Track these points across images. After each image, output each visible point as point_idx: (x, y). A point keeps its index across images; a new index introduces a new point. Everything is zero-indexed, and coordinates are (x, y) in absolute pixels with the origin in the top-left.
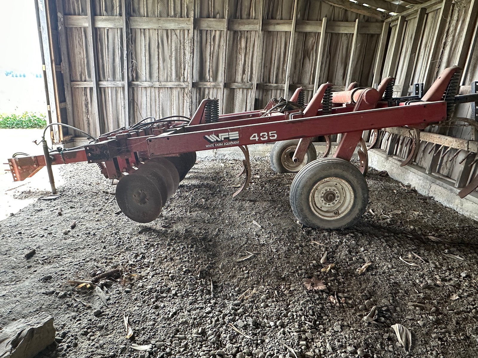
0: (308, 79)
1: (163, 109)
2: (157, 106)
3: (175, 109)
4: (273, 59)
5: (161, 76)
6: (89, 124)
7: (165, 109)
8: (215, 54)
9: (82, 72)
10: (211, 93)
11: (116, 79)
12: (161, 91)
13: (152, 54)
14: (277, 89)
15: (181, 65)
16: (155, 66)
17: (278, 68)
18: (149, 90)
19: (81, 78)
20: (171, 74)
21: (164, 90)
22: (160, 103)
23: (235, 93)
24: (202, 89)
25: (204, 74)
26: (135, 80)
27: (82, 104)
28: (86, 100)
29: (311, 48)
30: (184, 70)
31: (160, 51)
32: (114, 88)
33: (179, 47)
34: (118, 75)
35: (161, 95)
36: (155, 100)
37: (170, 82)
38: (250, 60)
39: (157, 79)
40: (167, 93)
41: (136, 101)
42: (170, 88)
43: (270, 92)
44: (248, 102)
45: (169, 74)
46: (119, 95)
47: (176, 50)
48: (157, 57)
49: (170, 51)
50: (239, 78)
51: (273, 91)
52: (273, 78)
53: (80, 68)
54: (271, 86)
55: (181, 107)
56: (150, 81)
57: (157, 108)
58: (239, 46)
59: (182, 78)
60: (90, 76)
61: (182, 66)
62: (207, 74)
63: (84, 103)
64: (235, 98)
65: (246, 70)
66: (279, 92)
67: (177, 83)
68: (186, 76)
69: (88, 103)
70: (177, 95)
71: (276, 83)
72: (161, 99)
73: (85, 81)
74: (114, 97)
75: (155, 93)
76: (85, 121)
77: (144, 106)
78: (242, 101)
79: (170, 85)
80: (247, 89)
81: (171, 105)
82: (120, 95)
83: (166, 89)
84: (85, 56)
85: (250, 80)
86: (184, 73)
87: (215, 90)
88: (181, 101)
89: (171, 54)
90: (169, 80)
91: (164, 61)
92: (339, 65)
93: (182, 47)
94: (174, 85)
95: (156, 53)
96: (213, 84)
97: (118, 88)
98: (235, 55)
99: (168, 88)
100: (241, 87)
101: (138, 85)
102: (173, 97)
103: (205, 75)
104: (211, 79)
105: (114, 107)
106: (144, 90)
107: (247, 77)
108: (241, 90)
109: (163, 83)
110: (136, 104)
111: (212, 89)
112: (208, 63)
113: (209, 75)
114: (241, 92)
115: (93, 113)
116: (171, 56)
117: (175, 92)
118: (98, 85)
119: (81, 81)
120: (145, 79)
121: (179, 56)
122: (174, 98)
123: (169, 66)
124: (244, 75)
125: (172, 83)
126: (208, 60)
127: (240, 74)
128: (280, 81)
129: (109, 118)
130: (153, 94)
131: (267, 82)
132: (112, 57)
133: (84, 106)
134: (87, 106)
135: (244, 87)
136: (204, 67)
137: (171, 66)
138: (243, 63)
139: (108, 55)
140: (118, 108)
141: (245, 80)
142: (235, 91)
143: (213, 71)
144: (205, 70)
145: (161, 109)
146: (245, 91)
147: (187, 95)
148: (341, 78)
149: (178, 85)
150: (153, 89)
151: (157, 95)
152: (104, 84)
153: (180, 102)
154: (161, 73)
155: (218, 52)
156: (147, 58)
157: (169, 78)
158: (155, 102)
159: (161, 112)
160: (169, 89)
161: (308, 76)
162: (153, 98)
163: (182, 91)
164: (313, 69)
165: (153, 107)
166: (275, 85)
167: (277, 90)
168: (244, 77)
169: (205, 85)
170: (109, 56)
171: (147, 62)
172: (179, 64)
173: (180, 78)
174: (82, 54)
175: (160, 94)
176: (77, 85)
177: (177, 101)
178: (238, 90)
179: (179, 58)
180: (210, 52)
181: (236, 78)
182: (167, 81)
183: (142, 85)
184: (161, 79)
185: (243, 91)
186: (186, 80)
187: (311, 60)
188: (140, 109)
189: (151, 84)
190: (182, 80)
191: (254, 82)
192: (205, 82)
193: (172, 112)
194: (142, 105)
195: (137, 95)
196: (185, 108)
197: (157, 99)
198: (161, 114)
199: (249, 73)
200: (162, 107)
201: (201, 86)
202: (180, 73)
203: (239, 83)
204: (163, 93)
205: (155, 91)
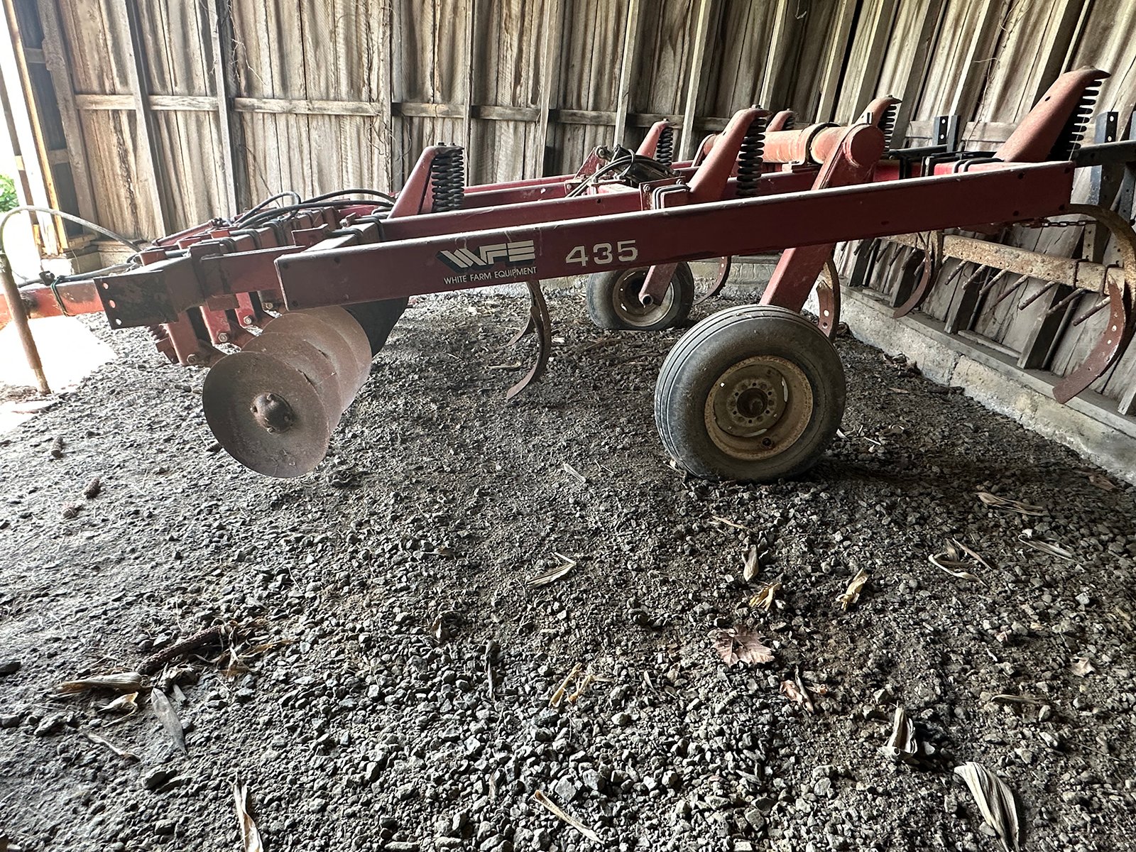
0: (671, 100)
1: (320, 171)
2: (307, 162)
3: (350, 170)
4: (589, 47)
5: (311, 85)
6: (134, 206)
7: (325, 171)
8: (446, 31)
9: (101, 67)
10: (438, 132)
11: (196, 91)
12: (314, 124)
13: (286, 27)
14: (596, 122)
15: (360, 58)
16: (296, 59)
17: (600, 73)
18: (282, 121)
19: (102, 85)
20: (337, 81)
21: (321, 122)
22: (313, 154)
23: (498, 133)
24: (416, 121)
25: (420, 82)
26: (245, 94)
27: (110, 153)
28: (121, 144)
29: (678, 23)
30: (370, 69)
31: (306, 17)
32: (193, 115)
33: (353, 9)
34: (201, 82)
35: (314, 134)
36: (301, 146)
37: (335, 100)
38: (533, 49)
39: (302, 92)
40: (328, 130)
41: (251, 149)
42: (337, 116)
43: (581, 132)
44: (528, 154)
45: (332, 79)
46: (206, 132)
47: (347, 15)
48: (297, 33)
49: (330, 18)
50: (505, 96)
51: (588, 128)
52: (588, 98)
53: (96, 57)
54: (583, 116)
55: (365, 166)
56: (285, 98)
57: (306, 168)
58: (505, 11)
59: (365, 90)
60: (125, 81)
61: (365, 60)
62: (428, 83)
63: (115, 151)
64: (497, 144)
65: (523, 74)
66: (601, 130)
67: (352, 105)
68: (374, 86)
69: (126, 151)
70: (354, 135)
71: (595, 108)
72: (313, 144)
73: (114, 93)
74: (194, 135)
75: (298, 128)
76: (123, 199)
77: (272, 163)
78: (515, 152)
79: (335, 107)
80: (527, 123)
81: (342, 160)
82: (209, 130)
83: (327, 118)
84: (107, 26)
85: (534, 102)
86: (369, 79)
87: (448, 123)
88: (364, 150)
89: (335, 27)
90: (332, 96)
91: (317, 44)
92: (744, 67)
93: (362, 9)
94: (347, 110)
95: (296, 23)
96: (443, 107)
97: (201, 115)
98: (494, 35)
99: (329, 115)
100: (511, 117)
101: (252, 109)
102: (345, 139)
103: (423, 84)
104: (438, 95)
105: (197, 166)
106: (269, 121)
107: (524, 93)
108: (511, 124)
109: (317, 104)
110: (250, 158)
111: (440, 120)
112: (429, 55)
113: (433, 84)
114: (511, 131)
115: (142, 178)
116: (333, 32)
117: (349, 127)
118: (147, 104)
119: (104, 93)
120: (270, 92)
121: (354, 33)
122: (348, 144)
123: (331, 59)
124: (519, 88)
125: (340, 103)
126: (430, 47)
127: (508, 85)
128: (603, 105)
129: (184, 191)
130: (294, 131)
131: (575, 107)
132: (180, 31)
133: (117, 161)
134: (124, 159)
135: (518, 117)
136: (419, 64)
137: (336, 58)
138: (515, 55)
139: (169, 24)
140: (205, 168)
141: (521, 100)
142: (497, 126)
143: (441, 76)
144: (423, 72)
145: (315, 169)
146: (521, 127)
147: (379, 136)
149: (357, 110)
150: (292, 119)
151: (304, 135)
152: (163, 102)
153: (363, 153)
154: (310, 77)
155: (454, 25)
156: (273, 34)
157: (332, 91)
158: (301, 152)
159: (316, 177)
160: (333, 118)
161: (671, 95)
162: (295, 142)
163: (367, 126)
164: (682, 77)
165: (296, 164)
166: (594, 113)
167: (597, 125)
168: (518, 92)
169: (424, 110)
170: (172, 26)
171: (274, 46)
172: (355, 53)
173: (359, 91)
174: (98, 19)
175: (312, 131)
176: (92, 103)
177: (356, 151)
178: (504, 125)
179: (354, 37)
180: (434, 25)
181: (499, 98)
182: (328, 99)
183: (261, 108)
184: (313, 92)
185: (516, 128)
186: (374, 96)
187: (679, 50)
188: (263, 168)
189: (288, 104)
190: (364, 95)
191: (545, 105)
192: (423, 102)
193: (345, 179)
194: (268, 159)
195: (253, 134)
196: (375, 168)
197: (306, 145)
198: (316, 184)
199: (531, 82)
200: (319, 165)
201: (413, 113)
202: (359, 77)
203: (506, 107)
204: (321, 133)
205: (297, 123)
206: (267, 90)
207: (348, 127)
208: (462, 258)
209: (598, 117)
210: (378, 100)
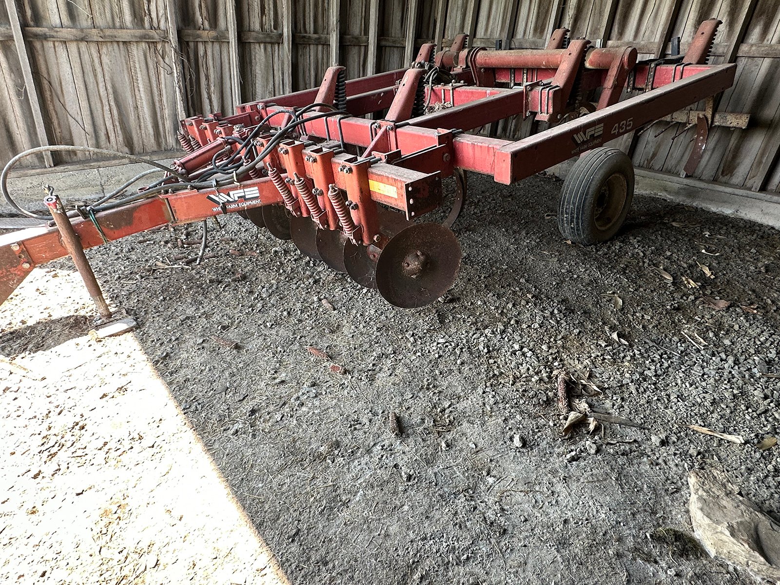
0: (359, 26)
1: (115, 92)
2: (101, 85)
3: (141, 89)
5: (97, 15)
7: (120, 90)
10: (209, 53)
12: (104, 50)
17: (316, 6)
18: (73, 48)
20: (121, 11)
21: (110, 49)
22: (107, 78)
23: (253, 53)
24: (192, 45)
25: (191, 12)
26: (32, 23)
35: (105, 59)
36: (94, 71)
37: (121, 28)
39: (90, 22)
40: (118, 55)
41: (46, 76)
42: (124, 42)
43: (308, 49)
44: (275, 68)
45: (116, 9)
50: (256, 24)
51: (312, 47)
52: (310, 26)
54: (310, 38)
55: (154, 85)
56: (74, 26)
57: (102, 90)
59: (146, 19)
62: (198, 14)
64: (253, 61)
65: (266, 7)
66: (320, 47)
67: (139, 32)
68: (154, 15)
70: (142, 58)
71: (315, 32)
72: (106, 68)
75: (91, 55)
77: (69, 89)
78: (267, 67)
79: (124, 35)
80: (272, 44)
81: (133, 80)
83: (115, 45)
85: (275, 28)
86: (149, 10)
87: (217, 46)
88: (152, 72)
90: (118, 24)
94: (133, 37)
96: (213, 33)
99: (118, 42)
100: (263, 40)
101: (45, 37)
102: (134, 62)
103: (194, 14)
104: (206, 23)
106: (61, 49)
107: (269, 20)
108: (262, 46)
109: (108, 32)
110: (46, 82)
111: (210, 44)
113: (201, 15)
114: (263, 50)
117: (137, 52)
120: (58, 21)
122: (137, 66)
124: (264, 17)
125: (128, 31)
127: (257, 15)
128: (320, 31)
130: (86, 57)
131: (302, 31)
135: (268, 40)
141: (266, 27)
142: (252, 47)
143: (207, 7)
144: (193, 4)
145: (110, 90)
146: (269, 47)
147: (163, 58)
148: (400, 24)
149: (142, 36)
150: (83, 45)
151: (96, 61)
153: (151, 74)
157: (117, 20)
158: (95, 76)
159: (111, 97)
160: (121, 45)
161: (359, 22)
162: (88, 67)
163: (152, 50)
164: (364, 9)
165: (91, 86)
166: (316, 36)
167: (317, 45)
168: (264, 20)
169: (199, 36)
173: (142, 21)
175: (103, 57)
177: (145, 71)
178: (257, 46)
181: (252, 25)
182: (114, 27)
183: (53, 37)
184: (99, 21)
185: (265, 49)
186: (155, 24)
188: (59, 92)
189: (79, 33)
190: (147, 25)
191: (286, 30)
192: (195, 28)
193: (138, 97)
194: (63, 83)
195: (46, 61)
196: (163, 86)
197: (99, 70)
198: (112, 103)
199: (272, 13)
200: (113, 87)
201: (191, 39)
202: (140, 8)
203: (257, 32)
204: (110, 56)
205: (88, 49)
206: (55, 20)
207: (135, 52)
208: (579, 138)
209: (319, 38)
210: (159, 27)
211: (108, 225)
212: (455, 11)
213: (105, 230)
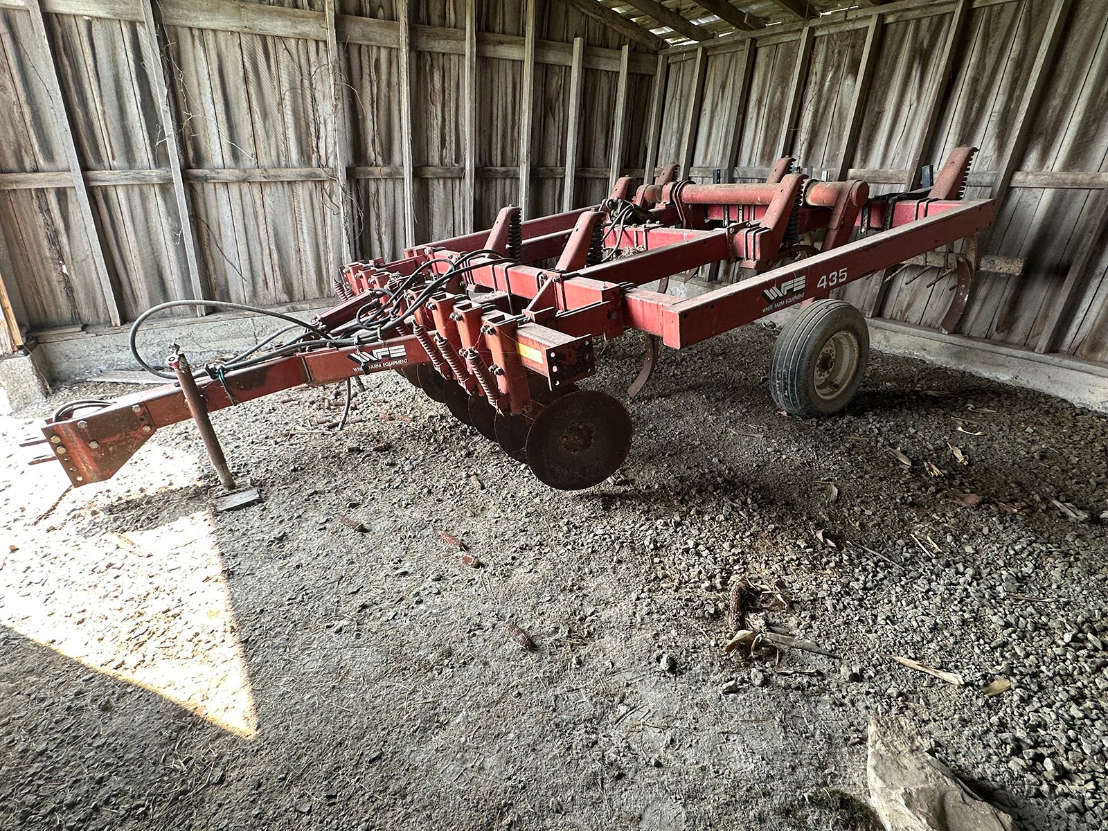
0: (554, 155)
1: (276, 235)
2: (262, 227)
3: (305, 231)
4: (495, 116)
5: (261, 154)
6: (70, 290)
7: (281, 234)
8: (383, 103)
9: (19, 145)
10: (381, 191)
11: (138, 164)
12: (267, 190)
13: (232, 98)
14: (506, 176)
15: (308, 128)
16: (245, 131)
17: (504, 136)
18: (234, 189)
19: (20, 161)
20: (287, 149)
21: (274, 189)
22: (268, 220)
23: (431, 189)
24: (363, 182)
25: (363, 147)
26: (193, 165)
27: (36, 235)
28: (50, 224)
29: (555, 96)
30: (318, 138)
31: (252, 90)
32: (136, 189)
33: (299, 83)
34: (143, 152)
35: (268, 200)
36: (255, 212)
37: (287, 167)
38: (453, 118)
39: (254, 161)
40: (281, 196)
41: (204, 219)
42: (289, 182)
43: (494, 184)
44: (456, 205)
45: (282, 148)
46: (152, 205)
47: (293, 89)
48: (245, 105)
49: (277, 92)
50: (435, 158)
51: (499, 181)
52: (497, 156)
53: (11, 132)
54: (494, 172)
55: (319, 227)
56: (237, 167)
57: (263, 233)
58: (430, 86)
59: (314, 157)
60: (49, 154)
61: (312, 130)
62: (370, 149)
63: (42, 233)
64: (431, 198)
65: (447, 139)
66: (508, 182)
67: (305, 171)
68: (322, 153)
69: (56, 232)
70: (308, 198)
71: (503, 165)
72: (268, 209)
73: (36, 170)
74: (139, 211)
75: (252, 196)
76: (55, 283)
77: (227, 232)
78: (446, 204)
79: (289, 174)
80: (453, 179)
81: (296, 221)
82: (157, 204)
83: (280, 185)
84: (23, 98)
85: (457, 162)
86: (317, 148)
87: (390, 183)
88: (318, 212)
89: (282, 99)
90: (283, 163)
91: (265, 115)
92: (599, 129)
93: (306, 83)
94: (301, 176)
95: (243, 96)
96: (386, 170)
97: (145, 188)
98: (423, 107)
99: (282, 182)
100: (442, 175)
101: (206, 179)
102: (299, 203)
103: (366, 149)
104: (379, 159)
105: (144, 240)
106: (220, 189)
107: (450, 154)
108: (441, 182)
109: (272, 172)
110: (204, 226)
111: (383, 181)
112: (369, 124)
113: (374, 150)
114: (442, 186)
115: (79, 259)
116: (280, 104)
117: (302, 192)
118: (86, 180)
119: (23, 170)
120: (220, 162)
121: (301, 105)
122: (302, 206)
123: (280, 129)
124: (445, 150)
125: (292, 170)
126: (369, 117)
127: (436, 148)
128: (508, 162)
129: (131, 267)
130: (247, 198)
131: (488, 163)
132: (115, 103)
133: (45, 243)
134: (54, 239)
135: (448, 175)
136: (362, 133)
137: (285, 128)
138: (440, 123)
139: (101, 96)
140: (154, 241)
141: (447, 161)
142: (430, 183)
143: (381, 142)
144: (365, 139)
145: (271, 233)
146: (449, 183)
147: (330, 198)
148: (603, 153)
149: (310, 176)
150: (245, 187)
151: (259, 202)
152: (102, 176)
153: (316, 215)
154: (261, 146)
155: (389, 97)
156: (220, 107)
157: (283, 159)
158: (256, 218)
159: (272, 241)
160: (285, 185)
161: (554, 152)
162: (249, 210)
163: (319, 189)
165: (251, 229)
166: (503, 169)
167: (505, 179)
168: (444, 154)
169: (371, 173)
170: (105, 99)
171: (222, 117)
172: (303, 123)
173: (310, 159)
174: (11, 90)
175: (266, 197)
176: (11, 182)
177: (309, 212)
178: (435, 182)
179: (301, 109)
180: (372, 98)
181: (430, 159)
182: (279, 166)
183: (214, 178)
184: (264, 161)
185: (445, 184)
186: (323, 162)
187: (557, 119)
188: (217, 237)
189: (242, 173)
190: (314, 163)
191: (469, 164)
192: (367, 165)
193: (301, 240)
194: (222, 227)
195: (205, 204)
196: (328, 228)
197: (260, 211)
198: (273, 247)
199: (453, 145)
200: (275, 229)
201: (362, 176)
202: (308, 145)
203: (436, 166)
204: (273, 196)
205: (250, 190)
206: (217, 161)
207: (300, 192)
208: (772, 294)
209: (508, 171)
210: (327, 165)
211: (238, 386)
212: (669, 138)
213: (235, 391)
